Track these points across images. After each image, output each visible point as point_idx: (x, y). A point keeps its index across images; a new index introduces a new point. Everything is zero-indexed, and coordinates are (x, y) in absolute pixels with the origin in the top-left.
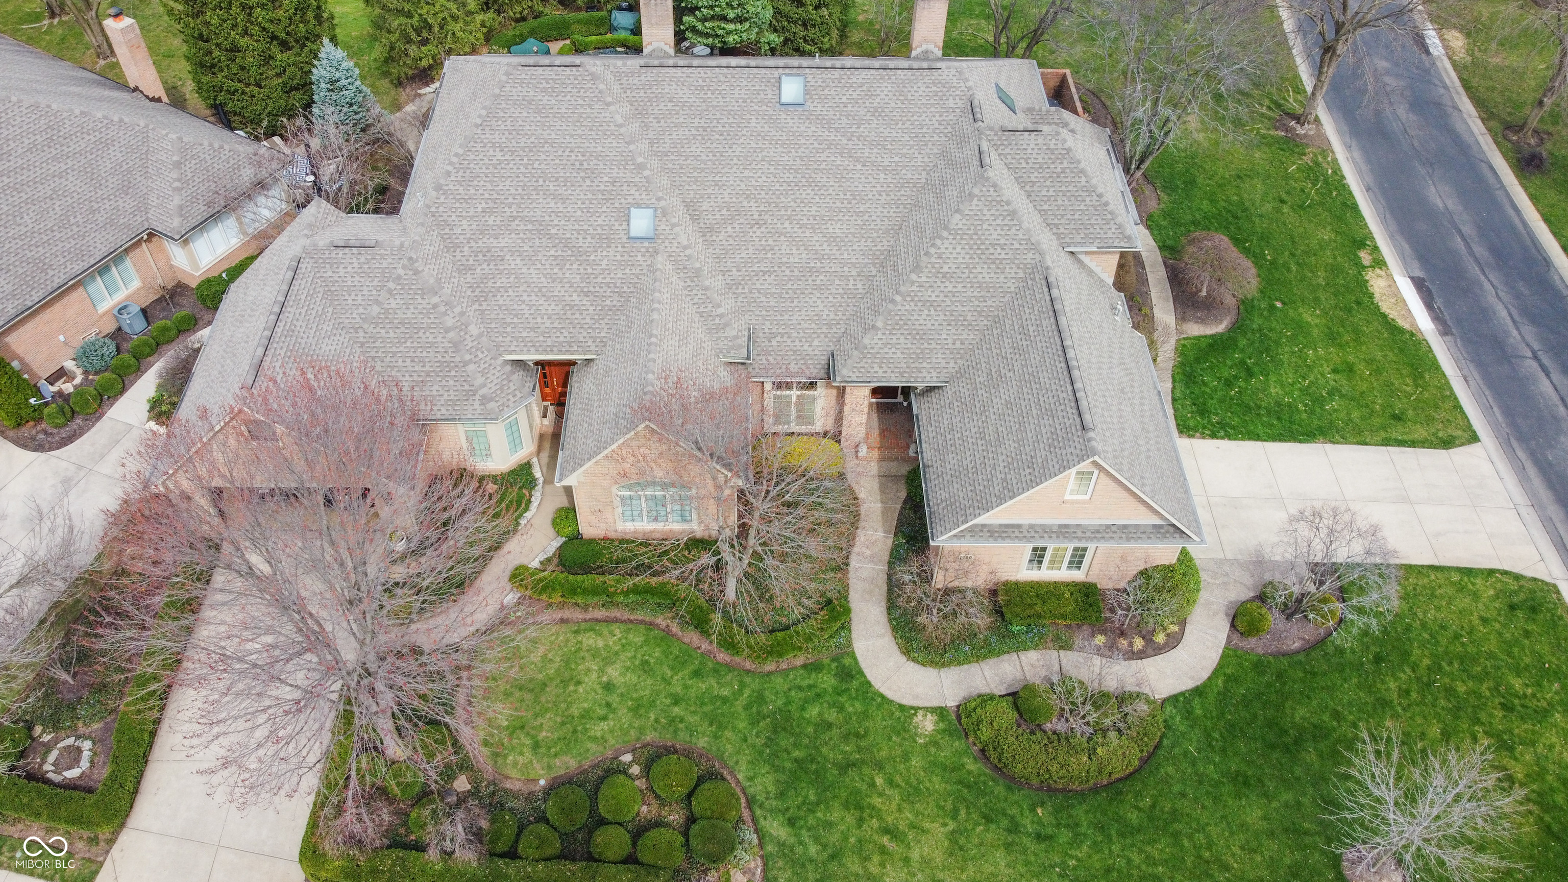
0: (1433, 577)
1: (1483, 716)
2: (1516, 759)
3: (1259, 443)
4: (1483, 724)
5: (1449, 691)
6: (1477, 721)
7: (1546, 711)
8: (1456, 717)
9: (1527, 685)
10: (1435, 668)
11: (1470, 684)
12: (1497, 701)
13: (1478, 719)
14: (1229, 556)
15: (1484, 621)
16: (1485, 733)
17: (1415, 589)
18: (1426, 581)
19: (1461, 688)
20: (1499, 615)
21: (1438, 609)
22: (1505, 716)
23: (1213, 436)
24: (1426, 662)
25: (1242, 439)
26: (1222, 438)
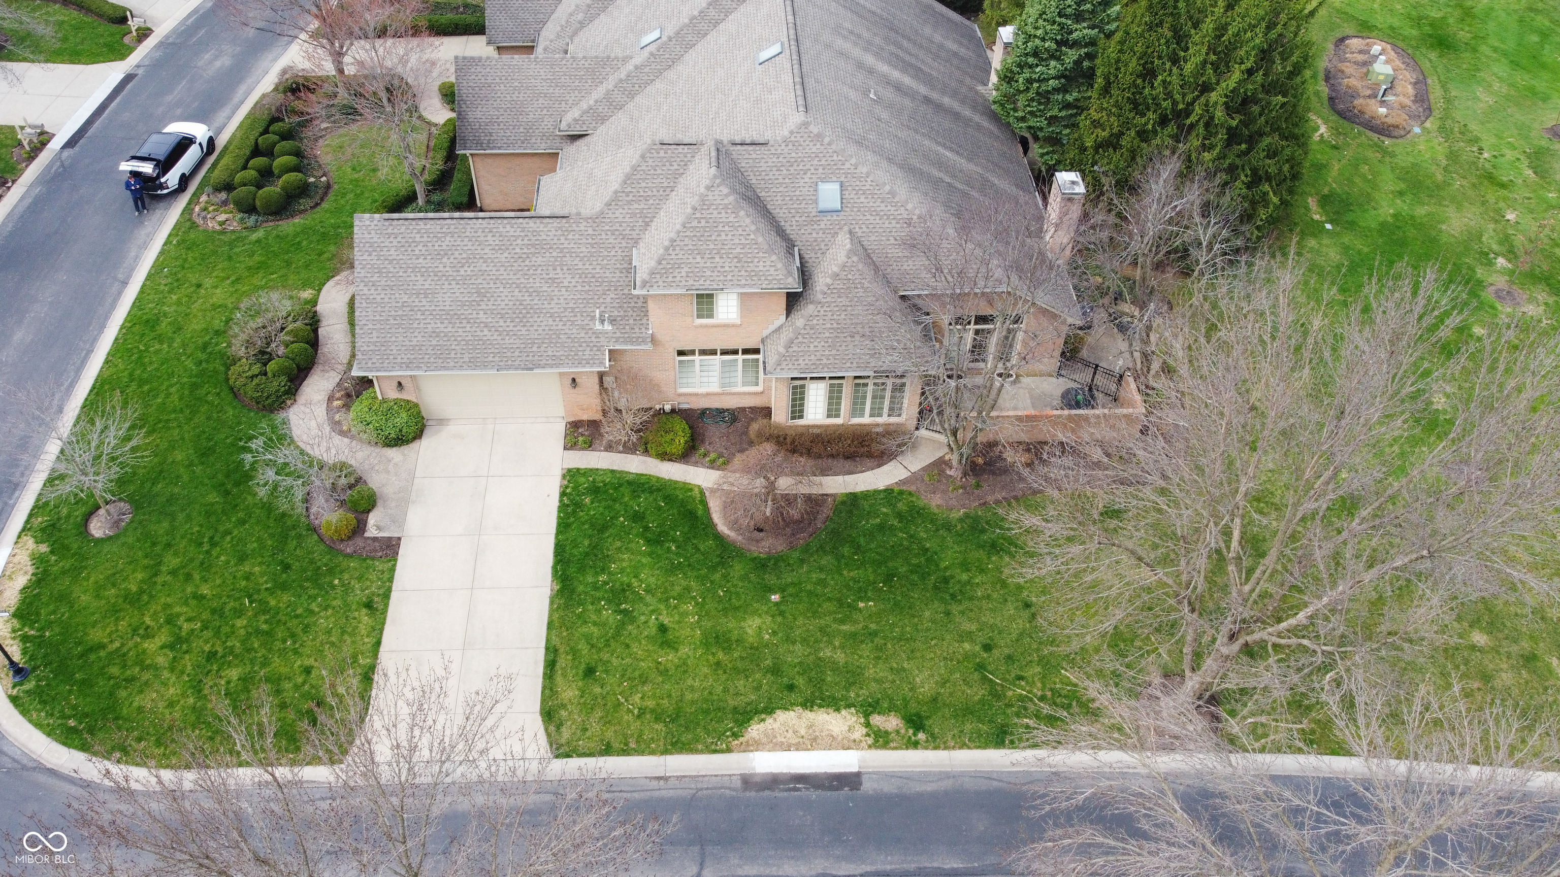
0: (366, 640)
1: (208, 634)
2: (162, 648)
3: (554, 531)
4: (202, 631)
5: (239, 613)
6: (205, 627)
7: (200, 691)
8: (214, 611)
9: (228, 682)
10: (264, 609)
11: (242, 632)
12: (220, 650)
13: (207, 628)
14: (416, 481)
15: (308, 671)
16: (193, 630)
17: (355, 618)
18: (364, 632)
19: (240, 623)
20: (313, 687)
21: (329, 632)
22: (203, 652)
23: (563, 494)
24: (273, 603)
25: (559, 517)
26: (561, 501)
